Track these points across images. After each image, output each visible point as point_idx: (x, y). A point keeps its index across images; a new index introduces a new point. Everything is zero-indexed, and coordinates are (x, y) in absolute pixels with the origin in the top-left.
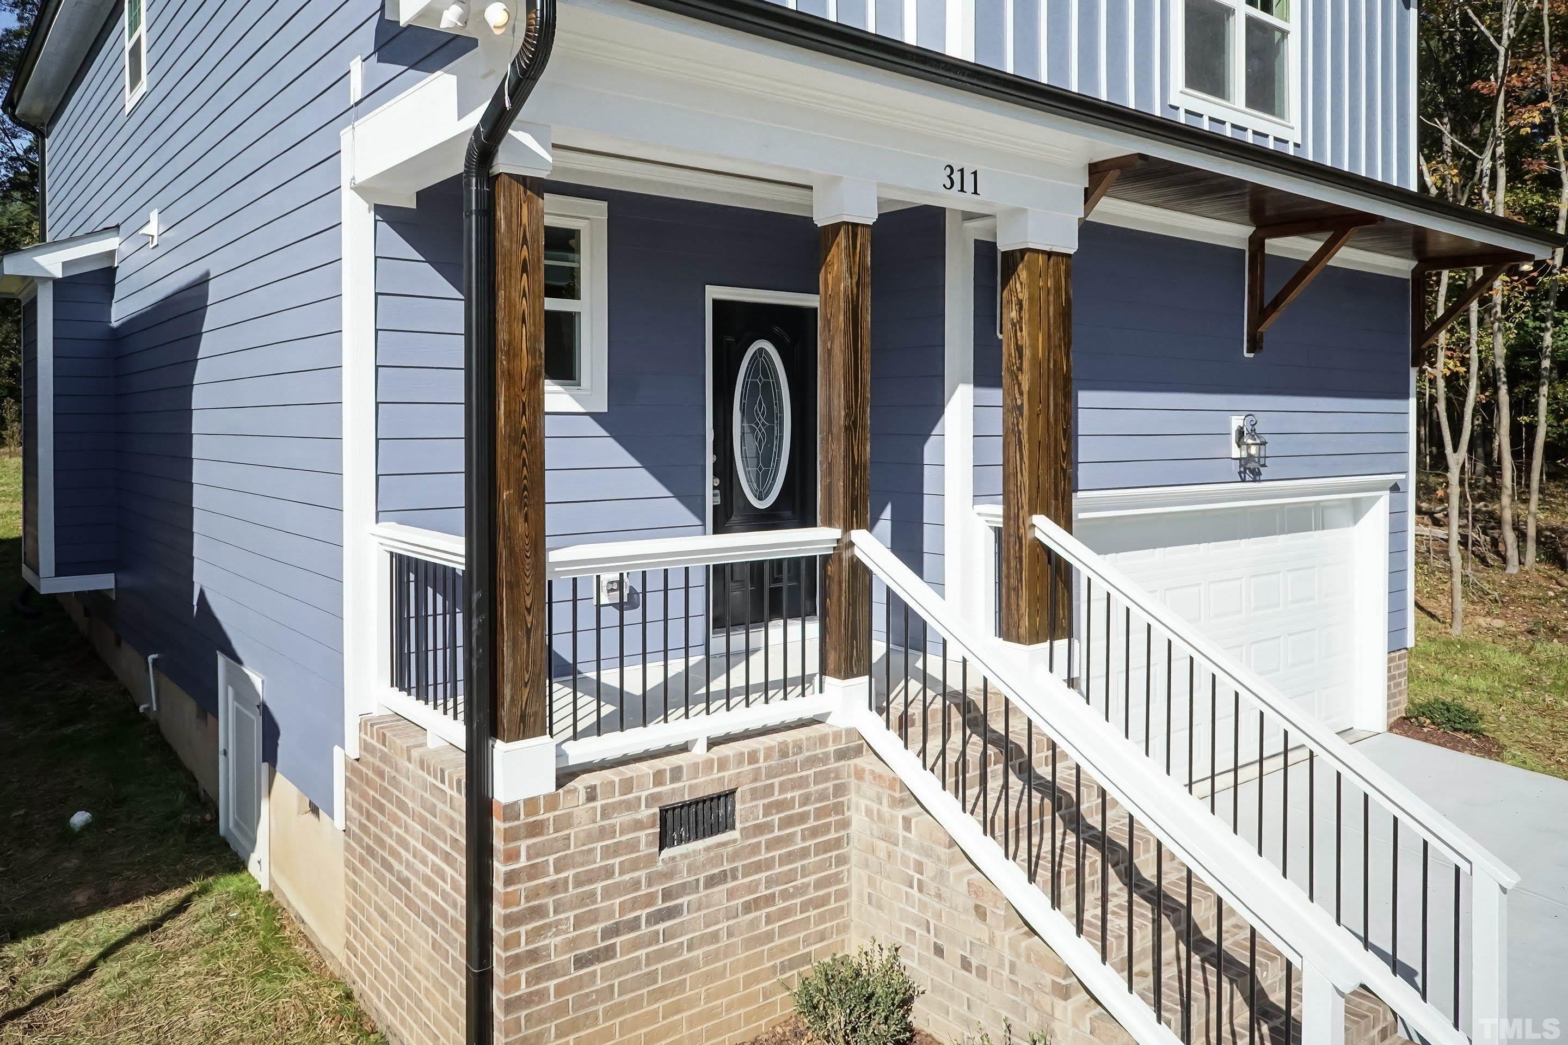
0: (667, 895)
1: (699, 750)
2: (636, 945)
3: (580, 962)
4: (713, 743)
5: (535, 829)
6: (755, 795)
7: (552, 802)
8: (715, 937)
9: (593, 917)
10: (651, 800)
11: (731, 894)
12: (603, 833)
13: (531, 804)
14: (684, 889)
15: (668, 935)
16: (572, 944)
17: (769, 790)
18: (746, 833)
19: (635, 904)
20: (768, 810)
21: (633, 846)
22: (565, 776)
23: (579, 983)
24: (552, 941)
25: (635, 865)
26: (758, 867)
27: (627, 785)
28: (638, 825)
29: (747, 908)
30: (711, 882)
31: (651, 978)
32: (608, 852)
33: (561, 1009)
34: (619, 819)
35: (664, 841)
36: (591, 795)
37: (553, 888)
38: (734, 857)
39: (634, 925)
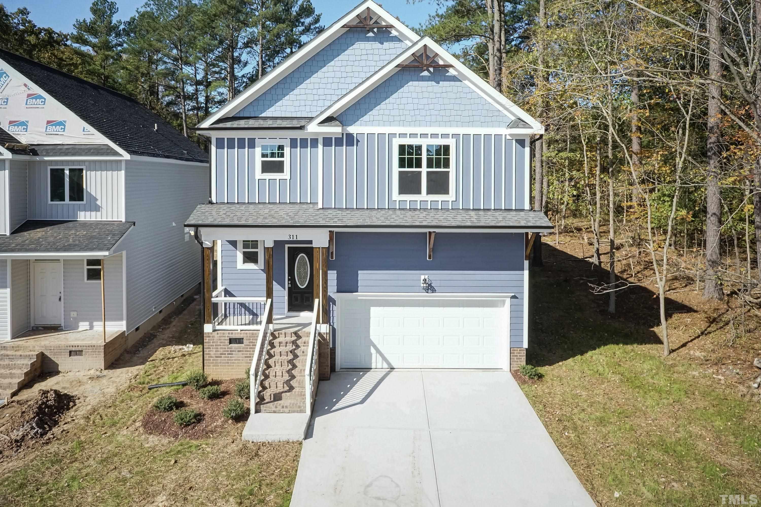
0: (231, 351)
1: (239, 331)
2: (225, 357)
3: (216, 357)
4: (241, 331)
5: (209, 337)
6: (247, 340)
7: (211, 333)
8: (239, 360)
9: (218, 351)
10: (228, 337)
11: (242, 354)
12: (220, 340)
13: (208, 333)
14: (233, 351)
15: (231, 357)
16: (215, 354)
17: (250, 339)
18: (245, 345)
19: (225, 351)
20: (249, 342)
21: (225, 343)
22: (214, 331)
23: (216, 360)
24: (211, 353)
25: (225, 345)
26: (248, 351)
27: (224, 334)
28: (225, 340)
29: (245, 357)
30: (238, 351)
31: (228, 363)
32: (220, 342)
33: (212, 363)
34: (222, 338)
35: (230, 343)
36: (218, 334)
37: (212, 345)
38: (243, 348)
39: (225, 354)
